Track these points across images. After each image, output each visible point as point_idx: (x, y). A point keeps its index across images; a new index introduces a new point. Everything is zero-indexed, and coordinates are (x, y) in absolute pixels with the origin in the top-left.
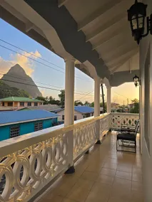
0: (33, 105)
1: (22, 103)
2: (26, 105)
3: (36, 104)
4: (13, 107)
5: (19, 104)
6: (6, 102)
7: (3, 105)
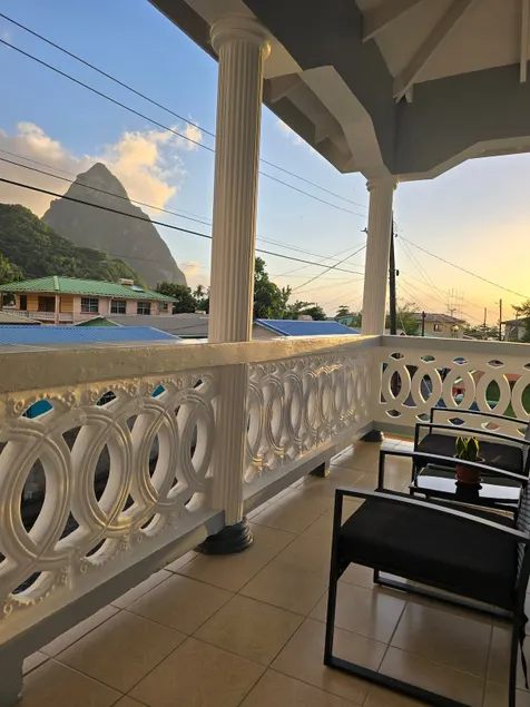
0: (132, 309)
1: (90, 302)
2: (104, 309)
3: (144, 307)
4: (56, 316)
5: (77, 305)
6: (32, 294)
7: (23, 307)
